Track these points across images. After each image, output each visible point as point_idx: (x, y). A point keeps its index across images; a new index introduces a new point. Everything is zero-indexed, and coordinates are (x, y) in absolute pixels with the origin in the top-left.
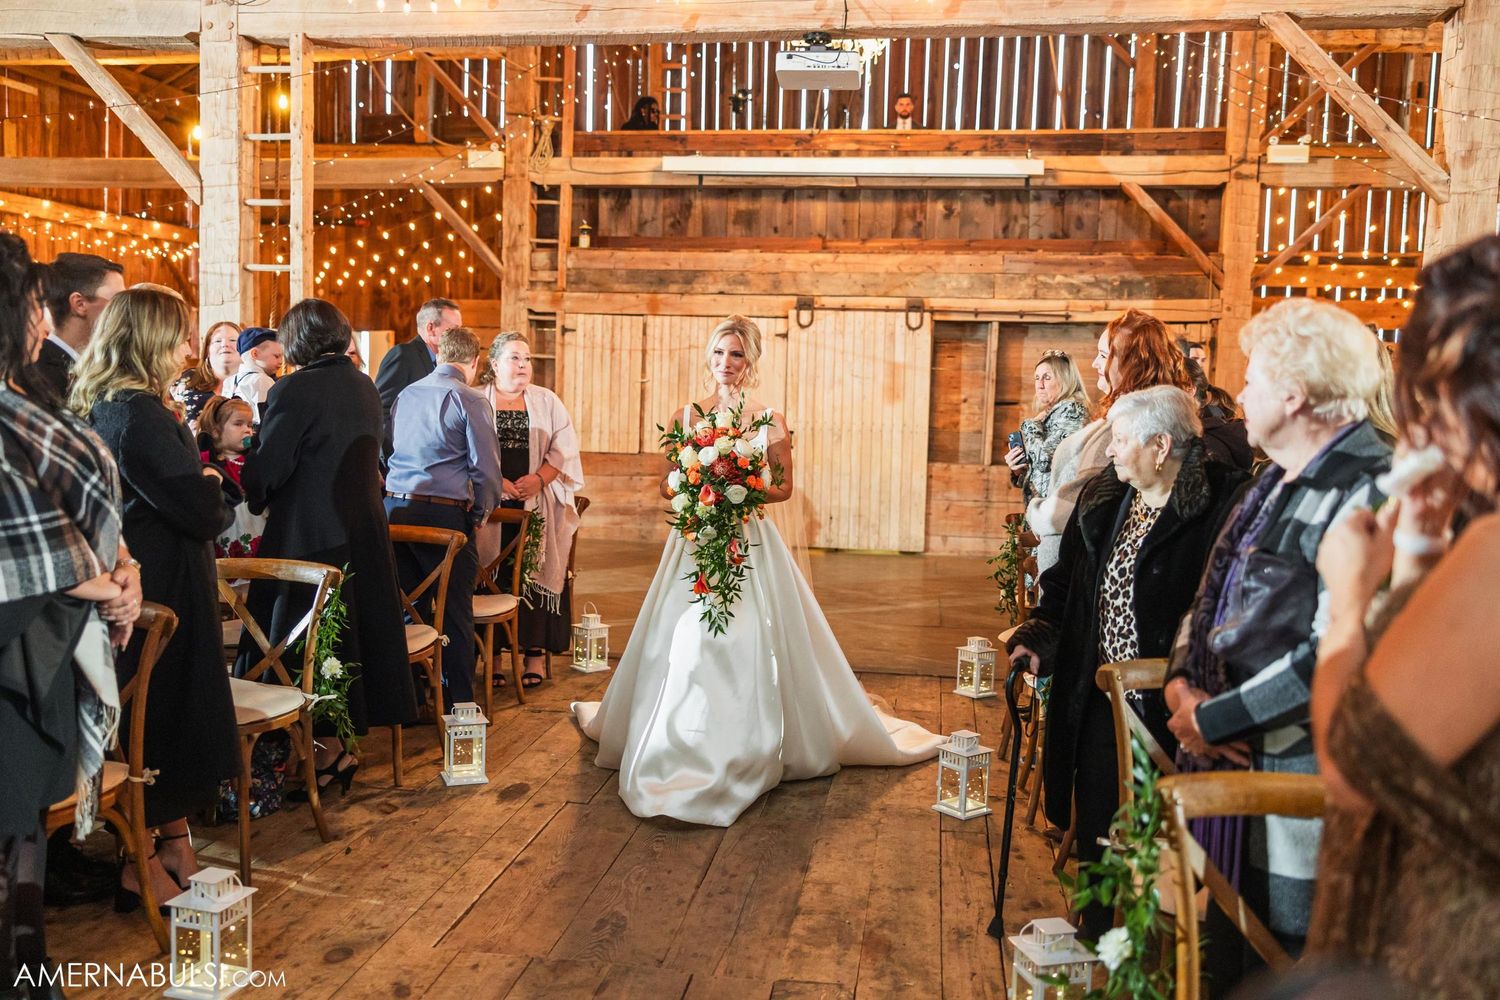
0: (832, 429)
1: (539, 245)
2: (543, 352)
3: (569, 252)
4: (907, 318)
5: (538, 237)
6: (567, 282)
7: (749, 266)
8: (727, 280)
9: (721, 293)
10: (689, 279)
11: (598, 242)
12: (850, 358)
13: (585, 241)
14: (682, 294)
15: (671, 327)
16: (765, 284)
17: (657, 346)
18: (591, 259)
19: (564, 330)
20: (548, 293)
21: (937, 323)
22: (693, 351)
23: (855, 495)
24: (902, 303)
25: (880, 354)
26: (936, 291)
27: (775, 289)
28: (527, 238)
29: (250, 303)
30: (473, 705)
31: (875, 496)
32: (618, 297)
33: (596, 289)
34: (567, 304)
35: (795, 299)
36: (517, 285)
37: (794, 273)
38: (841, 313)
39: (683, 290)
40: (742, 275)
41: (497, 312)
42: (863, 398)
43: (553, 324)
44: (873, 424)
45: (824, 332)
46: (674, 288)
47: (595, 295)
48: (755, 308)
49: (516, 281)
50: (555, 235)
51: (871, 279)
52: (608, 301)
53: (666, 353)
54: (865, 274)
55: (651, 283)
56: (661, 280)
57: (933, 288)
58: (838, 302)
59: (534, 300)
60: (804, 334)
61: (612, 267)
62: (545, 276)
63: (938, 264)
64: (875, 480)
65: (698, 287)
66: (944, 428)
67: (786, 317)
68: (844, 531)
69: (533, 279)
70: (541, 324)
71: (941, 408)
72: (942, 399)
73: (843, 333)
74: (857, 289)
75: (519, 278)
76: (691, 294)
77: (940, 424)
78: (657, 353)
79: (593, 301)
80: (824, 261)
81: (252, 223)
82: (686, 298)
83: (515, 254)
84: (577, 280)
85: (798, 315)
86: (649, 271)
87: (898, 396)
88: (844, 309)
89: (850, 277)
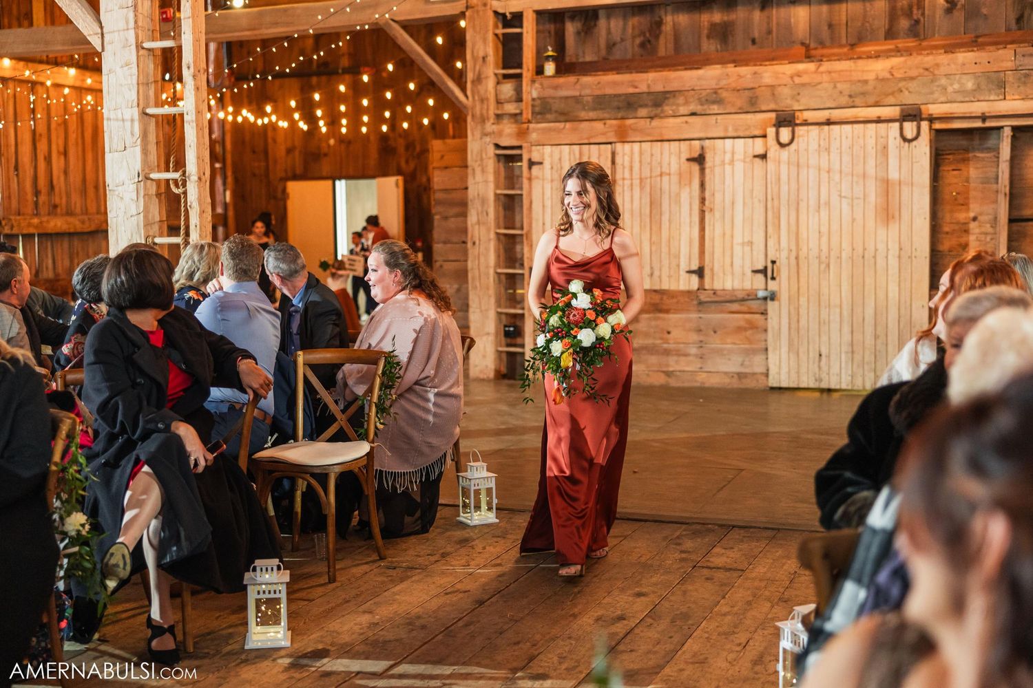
0: (819, 257)
1: (506, 77)
2: (513, 188)
3: (533, 81)
4: (901, 129)
5: (504, 68)
6: (533, 113)
7: (723, 83)
8: (699, 99)
9: (693, 114)
10: (658, 101)
11: (564, 68)
12: (837, 177)
13: (550, 68)
14: (652, 118)
15: (641, 154)
16: (740, 102)
17: (627, 175)
18: (556, 88)
19: (531, 163)
20: (514, 126)
21: (938, 131)
22: (665, 179)
23: (846, 329)
24: (894, 112)
25: (871, 171)
26: (936, 95)
27: (752, 106)
28: (491, 70)
29: (152, 148)
30: (276, 561)
31: (869, 330)
32: (584, 125)
33: (562, 118)
34: (534, 136)
35: (773, 115)
36: (483, 120)
37: (772, 87)
38: (826, 128)
39: (652, 115)
40: (716, 93)
41: (463, 150)
42: (853, 220)
43: (519, 158)
44: (865, 249)
45: (807, 150)
46: (643, 112)
47: (561, 125)
48: (730, 129)
49: (482, 115)
50: (520, 66)
51: (859, 88)
52: (574, 130)
53: (636, 182)
54: (852, 82)
55: (619, 108)
56: (628, 104)
57: (932, 93)
58: (822, 115)
59: (500, 134)
60: (784, 154)
61: (578, 94)
62: (511, 108)
63: (937, 65)
64: (870, 312)
65: (668, 109)
66: (950, 251)
67: (765, 136)
68: (835, 369)
69: (499, 112)
70: (509, 159)
71: (946, 229)
72: (948, 217)
73: (828, 150)
74: (844, 100)
75: (485, 112)
76: (661, 118)
77: (945, 245)
78: (627, 182)
79: (559, 131)
80: (806, 72)
81: (151, 67)
82: (655, 123)
83: (479, 87)
84: (543, 110)
85: (777, 134)
86: (615, 96)
87: (893, 217)
88: (829, 123)
89: (835, 87)
